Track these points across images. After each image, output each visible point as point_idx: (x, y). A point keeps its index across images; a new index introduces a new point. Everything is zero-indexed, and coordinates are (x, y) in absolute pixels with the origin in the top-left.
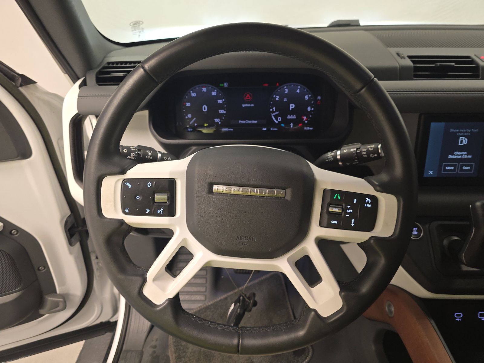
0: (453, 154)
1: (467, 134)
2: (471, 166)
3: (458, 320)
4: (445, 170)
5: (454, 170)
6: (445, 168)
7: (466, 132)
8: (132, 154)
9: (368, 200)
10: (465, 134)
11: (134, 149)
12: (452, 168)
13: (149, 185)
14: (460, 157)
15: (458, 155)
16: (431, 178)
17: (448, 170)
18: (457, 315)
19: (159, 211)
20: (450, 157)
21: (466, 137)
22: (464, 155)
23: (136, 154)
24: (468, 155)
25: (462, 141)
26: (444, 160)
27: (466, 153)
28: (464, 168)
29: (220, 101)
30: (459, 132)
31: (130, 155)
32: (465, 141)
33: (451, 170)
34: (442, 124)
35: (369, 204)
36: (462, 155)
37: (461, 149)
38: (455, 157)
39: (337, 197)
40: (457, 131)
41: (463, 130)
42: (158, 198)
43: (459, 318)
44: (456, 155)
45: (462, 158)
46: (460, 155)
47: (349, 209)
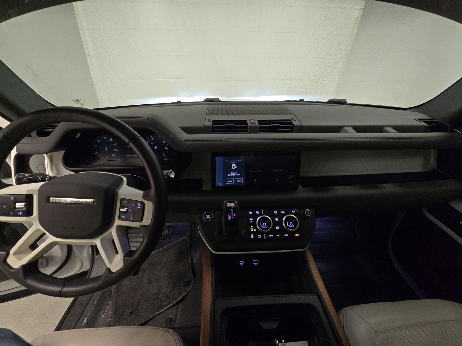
0: (230, 174)
1: (236, 163)
2: (241, 180)
3: (241, 265)
4: (227, 182)
5: (232, 182)
6: (227, 181)
7: (236, 162)
8: (25, 179)
9: (139, 204)
10: (235, 163)
11: (28, 176)
12: (231, 181)
13: (12, 198)
14: (234, 175)
15: (233, 174)
16: (220, 187)
17: (229, 182)
18: (241, 262)
19: (19, 213)
20: (229, 175)
21: (235, 164)
22: (236, 174)
23: (28, 178)
24: (238, 174)
25: (234, 166)
26: (226, 176)
27: (237, 173)
28: (238, 181)
29: (114, 144)
30: (231, 162)
31: (24, 179)
32: (236, 167)
33: (231, 182)
34: (222, 158)
35: (139, 206)
36: (235, 174)
37: (234, 171)
38: (232, 175)
39: (125, 202)
40: (230, 161)
41: (233, 161)
42: (19, 205)
43: (242, 264)
44: (232, 174)
45: (235, 176)
46: (234, 174)
47: (130, 209)
